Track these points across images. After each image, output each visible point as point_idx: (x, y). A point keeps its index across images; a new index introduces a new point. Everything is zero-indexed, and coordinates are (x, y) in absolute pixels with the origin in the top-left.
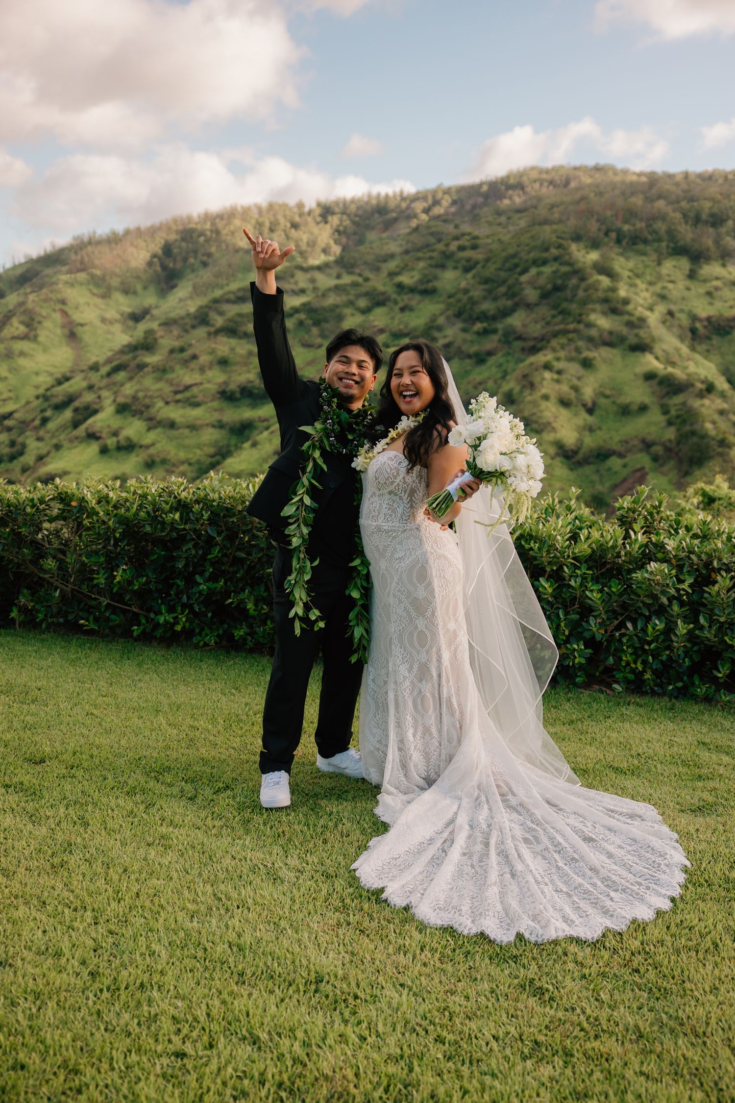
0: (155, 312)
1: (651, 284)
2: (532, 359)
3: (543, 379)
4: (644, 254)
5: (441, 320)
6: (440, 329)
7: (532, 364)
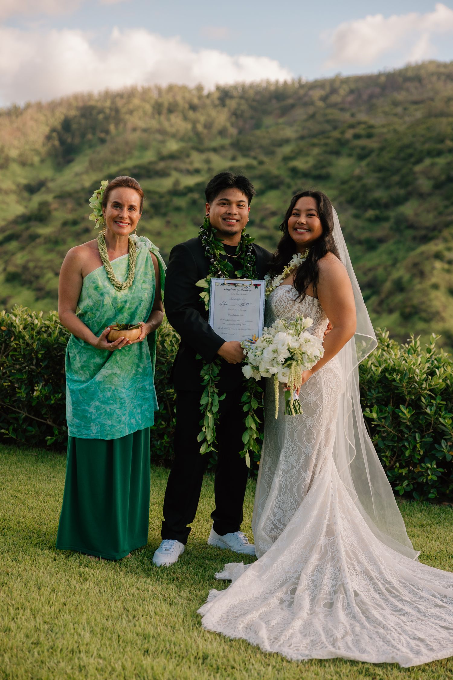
0: (51, 185)
2: (423, 248)
3: (433, 268)
7: (422, 253)
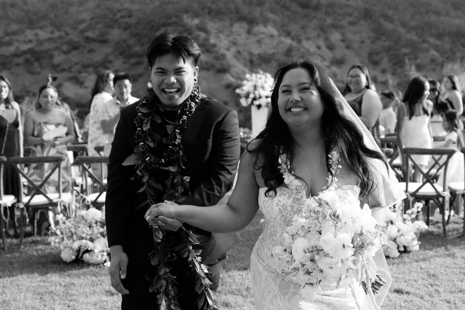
1: (228, 36)
4: (224, 20)
5: (112, 57)
6: (110, 62)
